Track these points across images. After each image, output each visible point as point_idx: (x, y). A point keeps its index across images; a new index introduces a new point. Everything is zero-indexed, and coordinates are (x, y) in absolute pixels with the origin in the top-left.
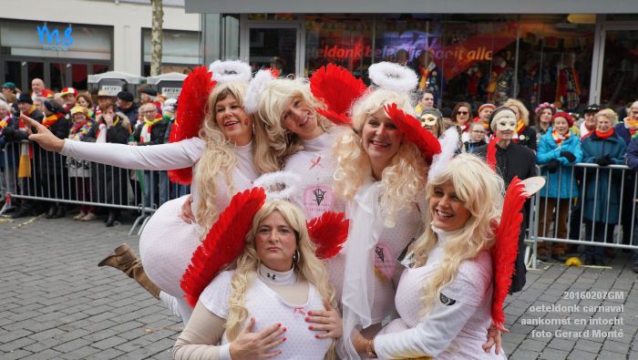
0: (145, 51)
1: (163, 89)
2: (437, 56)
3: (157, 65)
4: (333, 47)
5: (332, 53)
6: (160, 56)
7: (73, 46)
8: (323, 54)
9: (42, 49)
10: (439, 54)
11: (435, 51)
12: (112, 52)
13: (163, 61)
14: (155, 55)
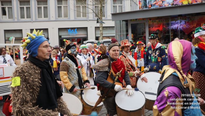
0: (96, 33)
1: (104, 44)
2: (187, 27)
3: (102, 37)
4: (153, 27)
5: (153, 29)
6: (102, 34)
7: (77, 34)
8: (150, 30)
9: (69, 35)
10: (188, 27)
11: (187, 25)
12: (87, 34)
13: (103, 36)
14: (101, 34)
